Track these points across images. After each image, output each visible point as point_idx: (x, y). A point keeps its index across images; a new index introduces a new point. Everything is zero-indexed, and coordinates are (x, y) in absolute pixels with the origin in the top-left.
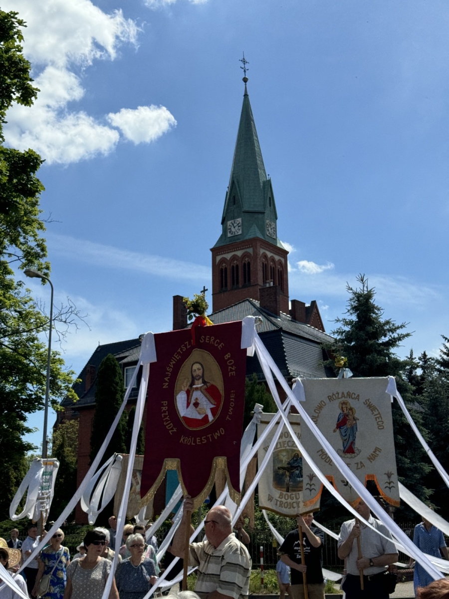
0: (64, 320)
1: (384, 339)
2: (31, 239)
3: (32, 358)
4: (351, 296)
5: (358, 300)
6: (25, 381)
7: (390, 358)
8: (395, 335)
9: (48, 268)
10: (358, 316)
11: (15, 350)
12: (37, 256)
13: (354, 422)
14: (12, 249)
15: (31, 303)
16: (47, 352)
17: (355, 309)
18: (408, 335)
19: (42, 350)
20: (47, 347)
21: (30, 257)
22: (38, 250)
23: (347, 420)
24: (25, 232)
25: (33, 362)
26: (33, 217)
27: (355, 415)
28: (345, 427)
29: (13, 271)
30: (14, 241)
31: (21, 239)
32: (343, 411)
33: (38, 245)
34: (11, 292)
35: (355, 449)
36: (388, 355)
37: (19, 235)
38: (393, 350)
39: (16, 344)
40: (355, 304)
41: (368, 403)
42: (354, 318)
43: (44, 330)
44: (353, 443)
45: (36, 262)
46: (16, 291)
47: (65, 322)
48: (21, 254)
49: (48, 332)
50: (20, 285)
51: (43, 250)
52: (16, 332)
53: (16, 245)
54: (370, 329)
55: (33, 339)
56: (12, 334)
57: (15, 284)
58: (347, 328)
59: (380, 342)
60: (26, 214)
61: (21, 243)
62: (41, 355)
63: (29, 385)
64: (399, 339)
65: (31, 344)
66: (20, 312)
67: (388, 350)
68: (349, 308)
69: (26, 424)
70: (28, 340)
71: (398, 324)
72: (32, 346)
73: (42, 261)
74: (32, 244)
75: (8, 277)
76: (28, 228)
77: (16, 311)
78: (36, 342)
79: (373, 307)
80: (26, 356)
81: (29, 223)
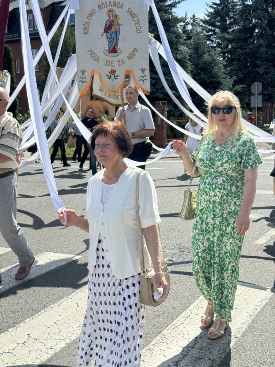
1: (169, 2)
7: (172, 16)
13: (118, 27)
23: (113, 25)
27: (119, 22)
28: (111, 31)
32: (110, 18)
35: (118, 49)
36: (171, 13)
38: (174, 10)
41: (130, 11)
44: (116, 44)
59: (167, 4)
64: (179, 2)
67: (171, 10)
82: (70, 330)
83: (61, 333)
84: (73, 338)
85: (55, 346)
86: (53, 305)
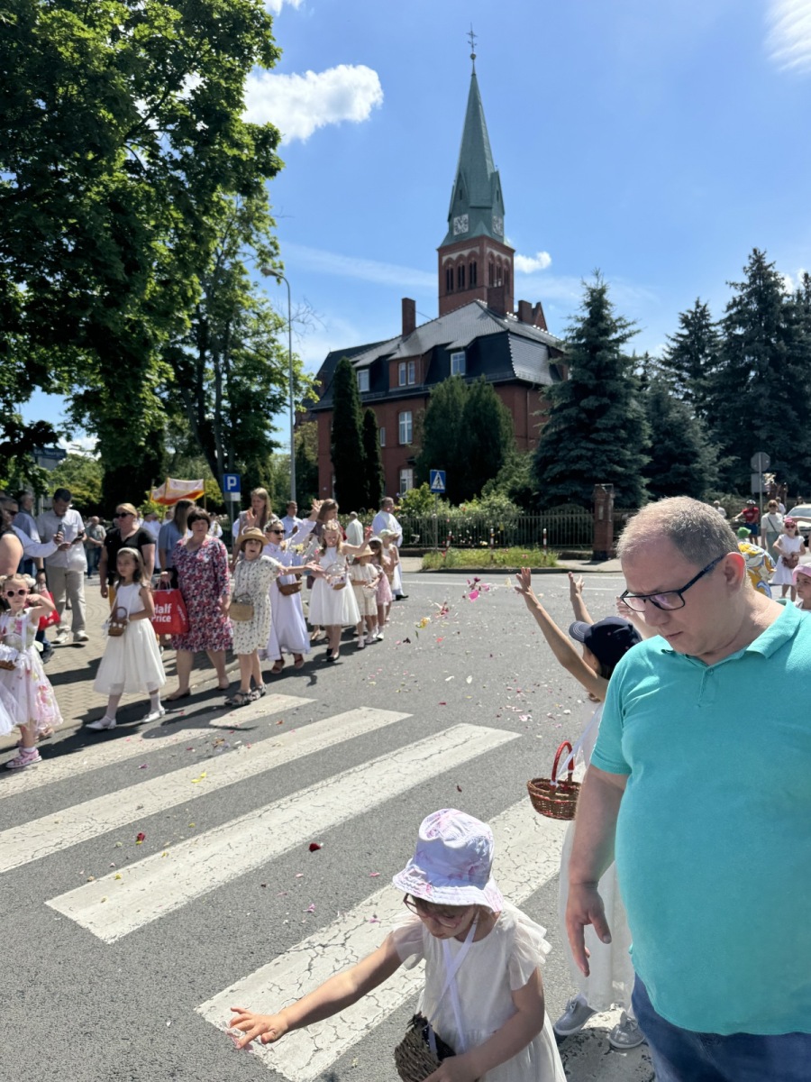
0: (302, 320)
1: (614, 336)
2: (263, 237)
3: (274, 359)
4: (585, 291)
5: (592, 295)
6: (268, 382)
7: (618, 355)
8: (626, 331)
9: (281, 267)
10: (591, 312)
11: (257, 351)
12: (271, 255)
14: (245, 248)
15: (267, 305)
16: (288, 354)
17: (588, 305)
18: (638, 331)
19: (282, 352)
20: (288, 349)
21: (264, 255)
22: (272, 248)
24: (258, 229)
25: (274, 363)
26: (265, 213)
29: (248, 271)
30: (247, 239)
31: (254, 237)
33: (271, 243)
34: (249, 294)
36: (617, 352)
37: (252, 233)
38: (622, 347)
39: (258, 345)
40: (588, 300)
42: (586, 315)
43: (283, 331)
45: (270, 261)
46: (253, 292)
47: (303, 322)
48: (255, 253)
49: (287, 333)
50: (256, 286)
51: (276, 248)
52: (257, 333)
53: (250, 244)
54: (603, 325)
55: (273, 341)
56: (253, 335)
57: (251, 285)
58: (580, 325)
59: (611, 338)
60: (257, 209)
61: (255, 242)
62: (282, 356)
63: (272, 386)
64: (630, 335)
65: (272, 345)
66: (258, 314)
67: (618, 346)
68: (582, 304)
69: (272, 423)
70: (268, 342)
71: (629, 320)
72: (273, 348)
73: (276, 260)
74: (265, 242)
75: (244, 278)
76: (260, 225)
77: (254, 312)
78: (276, 343)
79: (607, 303)
80: (268, 357)
81: (261, 219)
82: (533, 865)
83: (520, 871)
84: (541, 881)
85: (515, 894)
86: (494, 819)
